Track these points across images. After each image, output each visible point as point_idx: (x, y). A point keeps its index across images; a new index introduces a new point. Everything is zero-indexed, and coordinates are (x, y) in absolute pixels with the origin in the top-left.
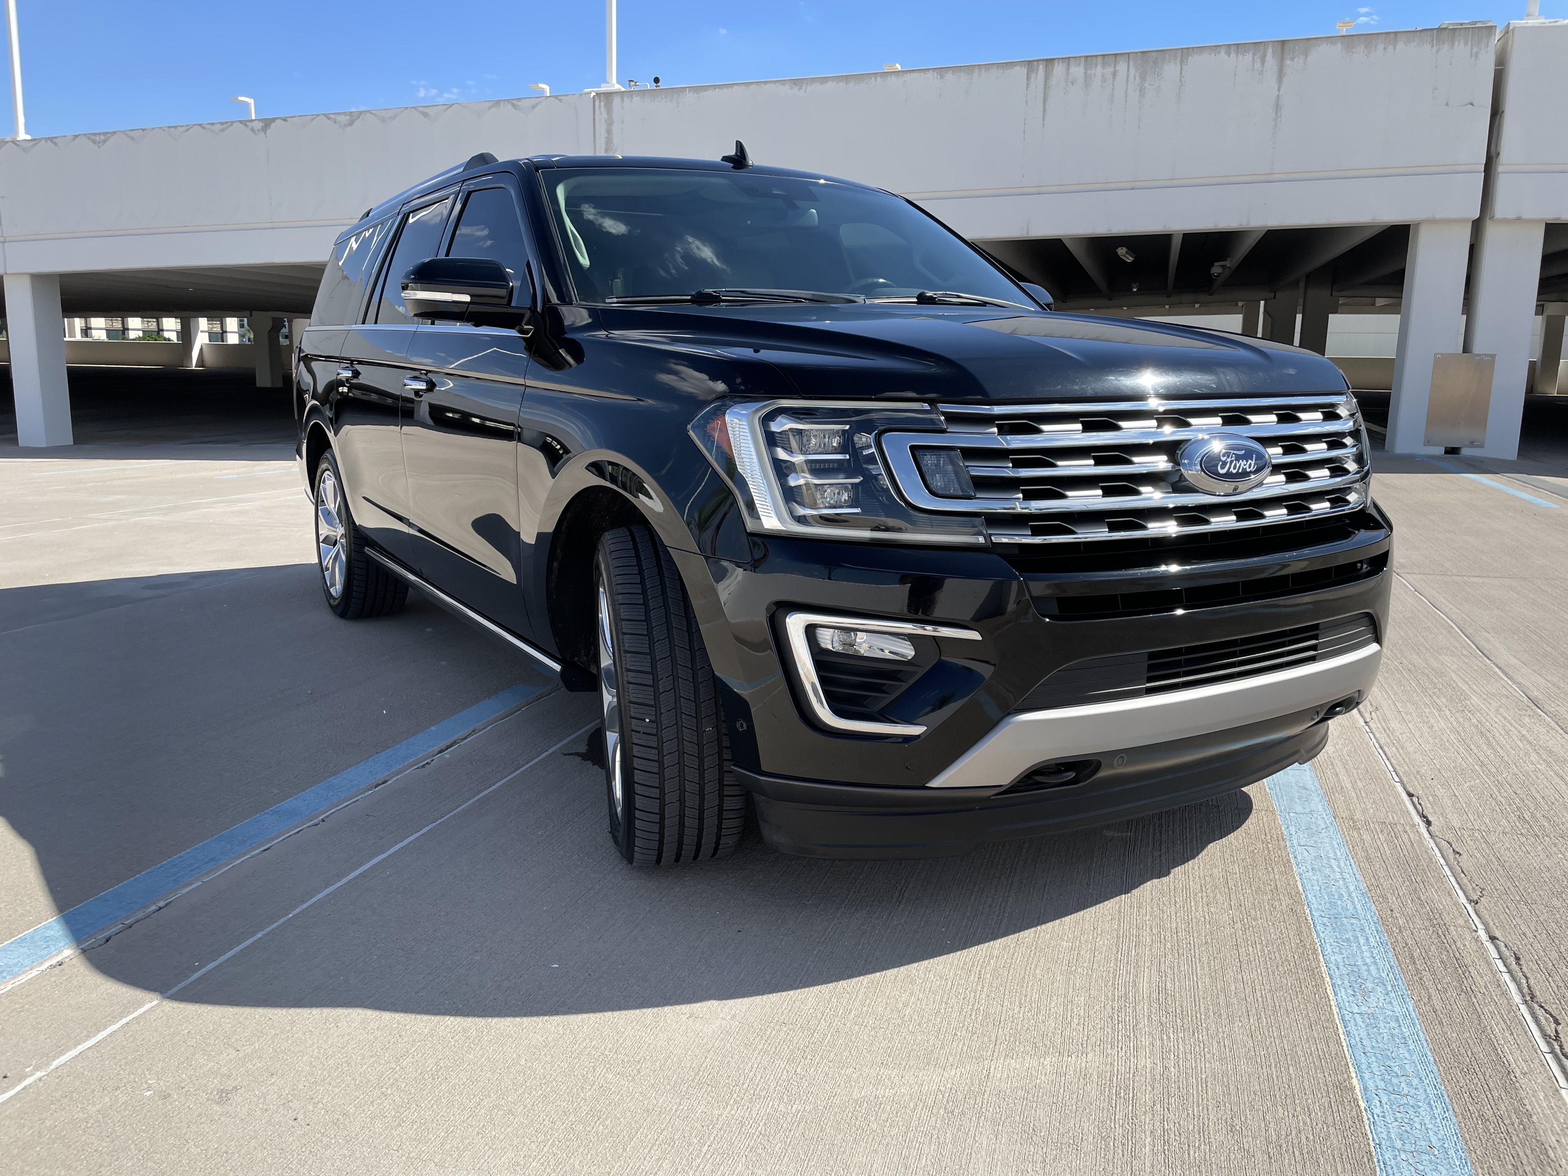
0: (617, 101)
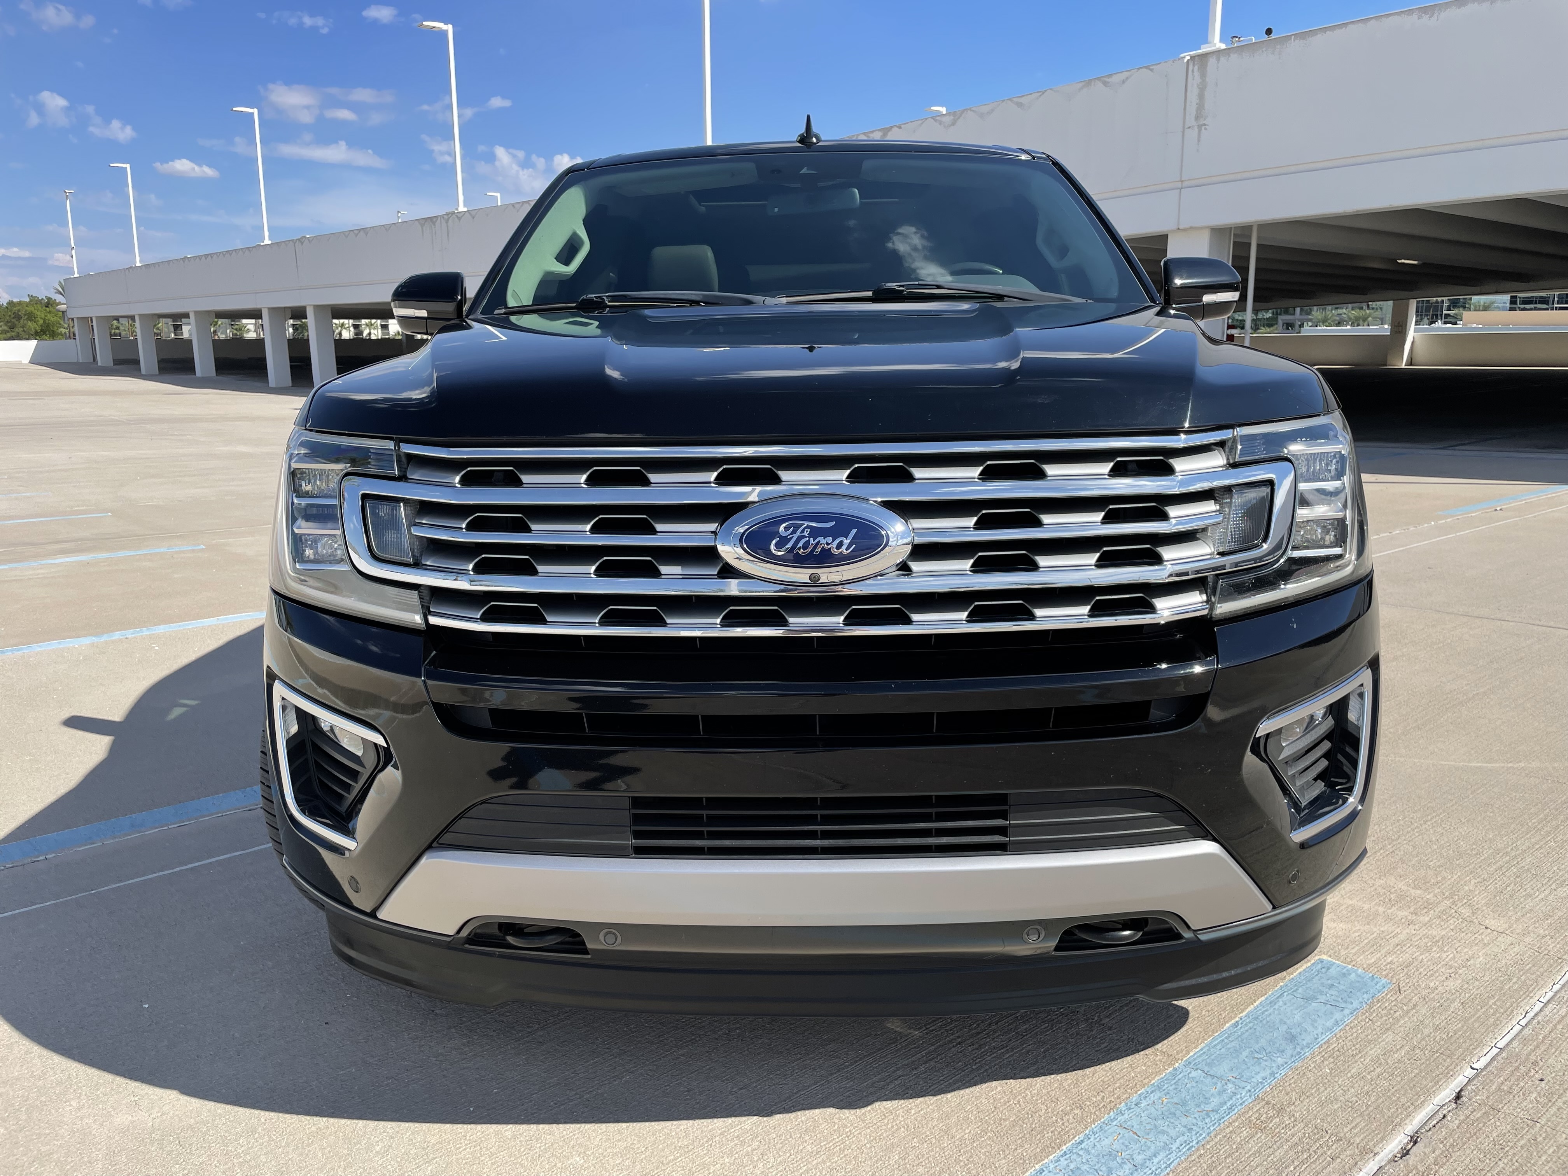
0: (1212, 61)
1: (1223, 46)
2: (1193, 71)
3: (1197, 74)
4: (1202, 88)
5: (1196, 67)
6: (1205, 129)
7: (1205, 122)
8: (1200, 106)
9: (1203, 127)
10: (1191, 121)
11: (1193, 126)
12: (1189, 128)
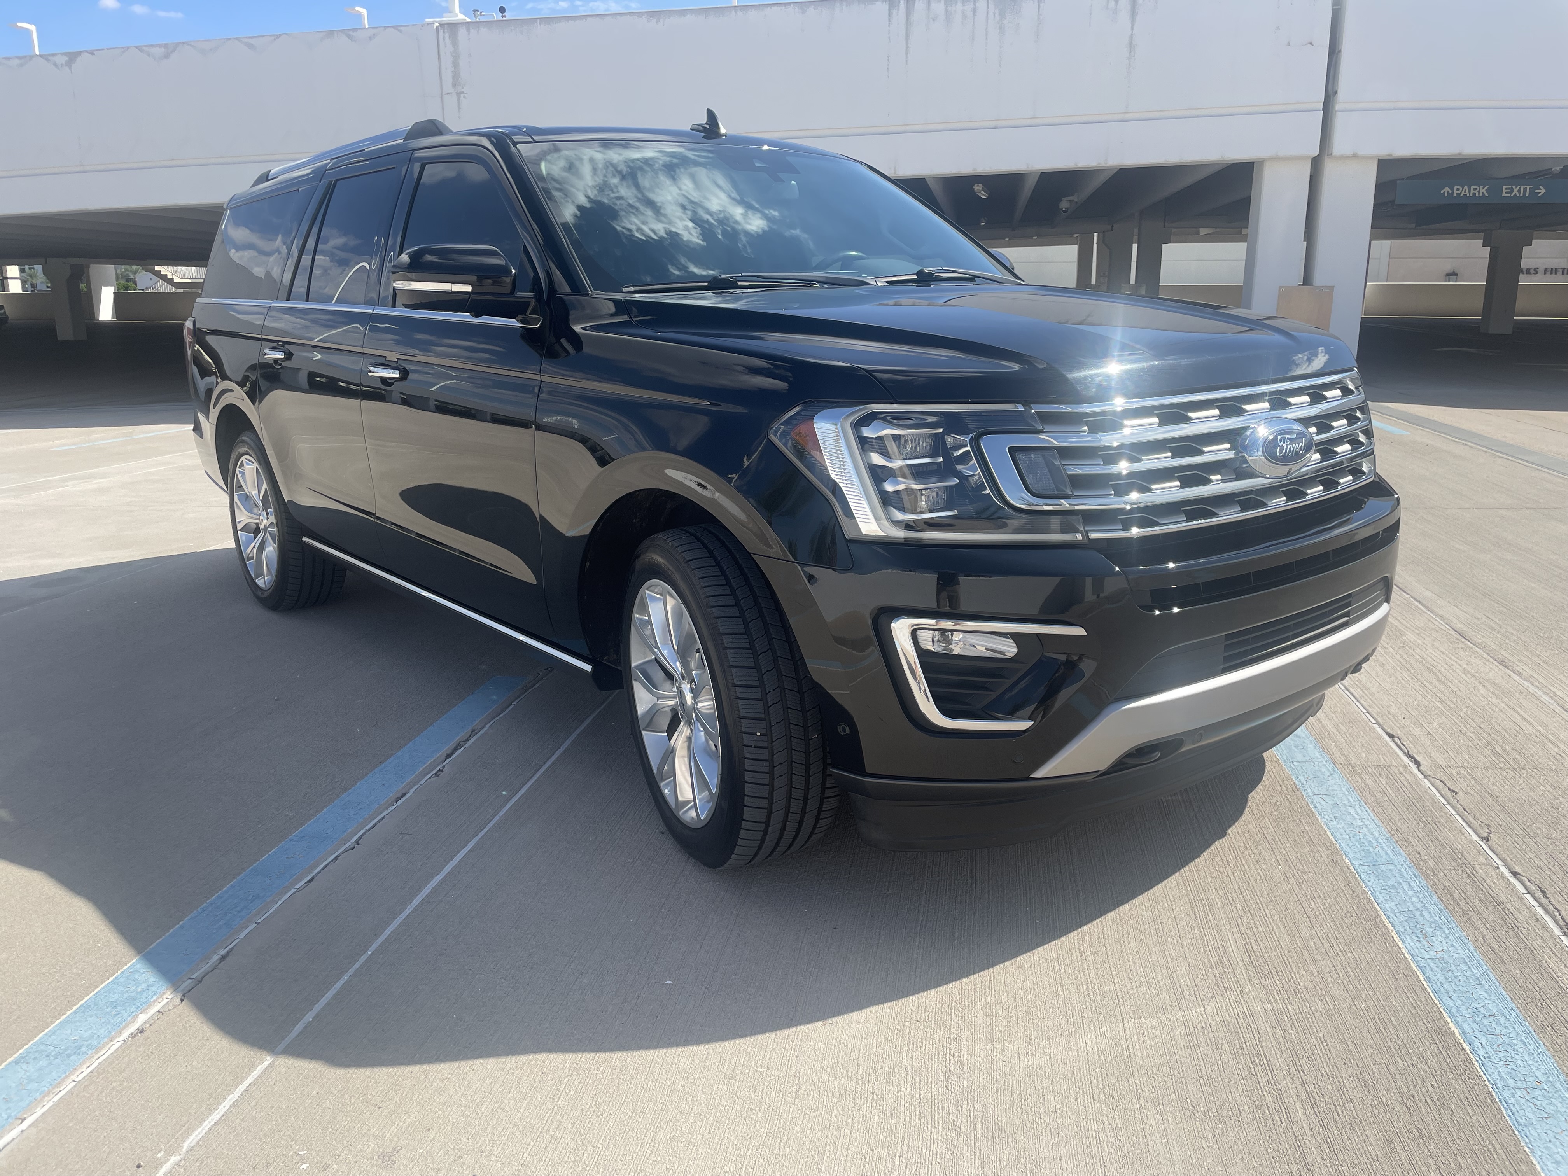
0: (462, 32)
1: (461, 17)
2: (444, 38)
3: (448, 41)
4: (456, 55)
5: (447, 35)
6: (464, 97)
7: (463, 90)
8: (456, 75)
9: (462, 95)
10: (448, 87)
11: (452, 93)
12: (448, 94)
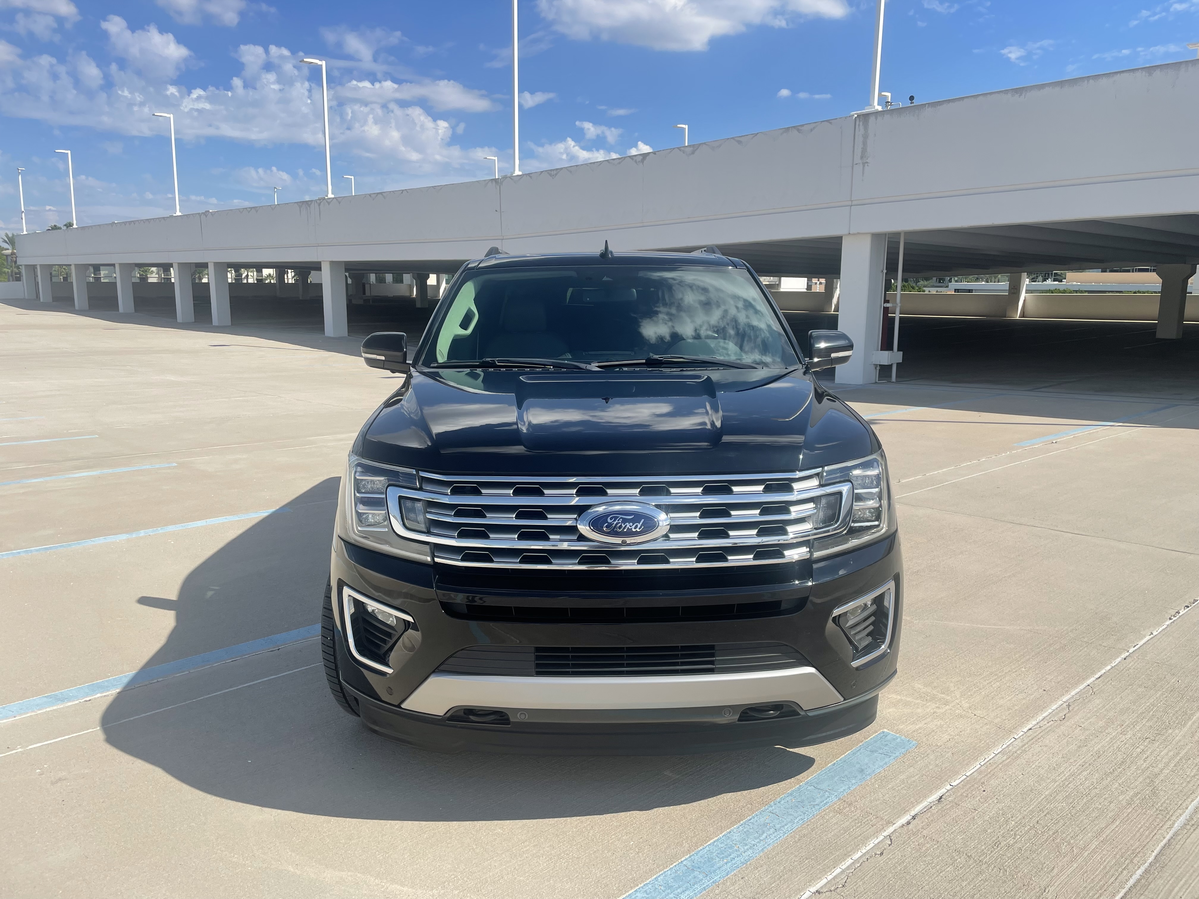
0: (872, 119)
1: (880, 108)
2: (859, 125)
3: (862, 127)
4: (866, 137)
5: (861, 123)
6: (868, 165)
7: (867, 161)
8: (864, 150)
9: (866, 164)
10: (857, 159)
11: (859, 163)
12: (857, 164)
